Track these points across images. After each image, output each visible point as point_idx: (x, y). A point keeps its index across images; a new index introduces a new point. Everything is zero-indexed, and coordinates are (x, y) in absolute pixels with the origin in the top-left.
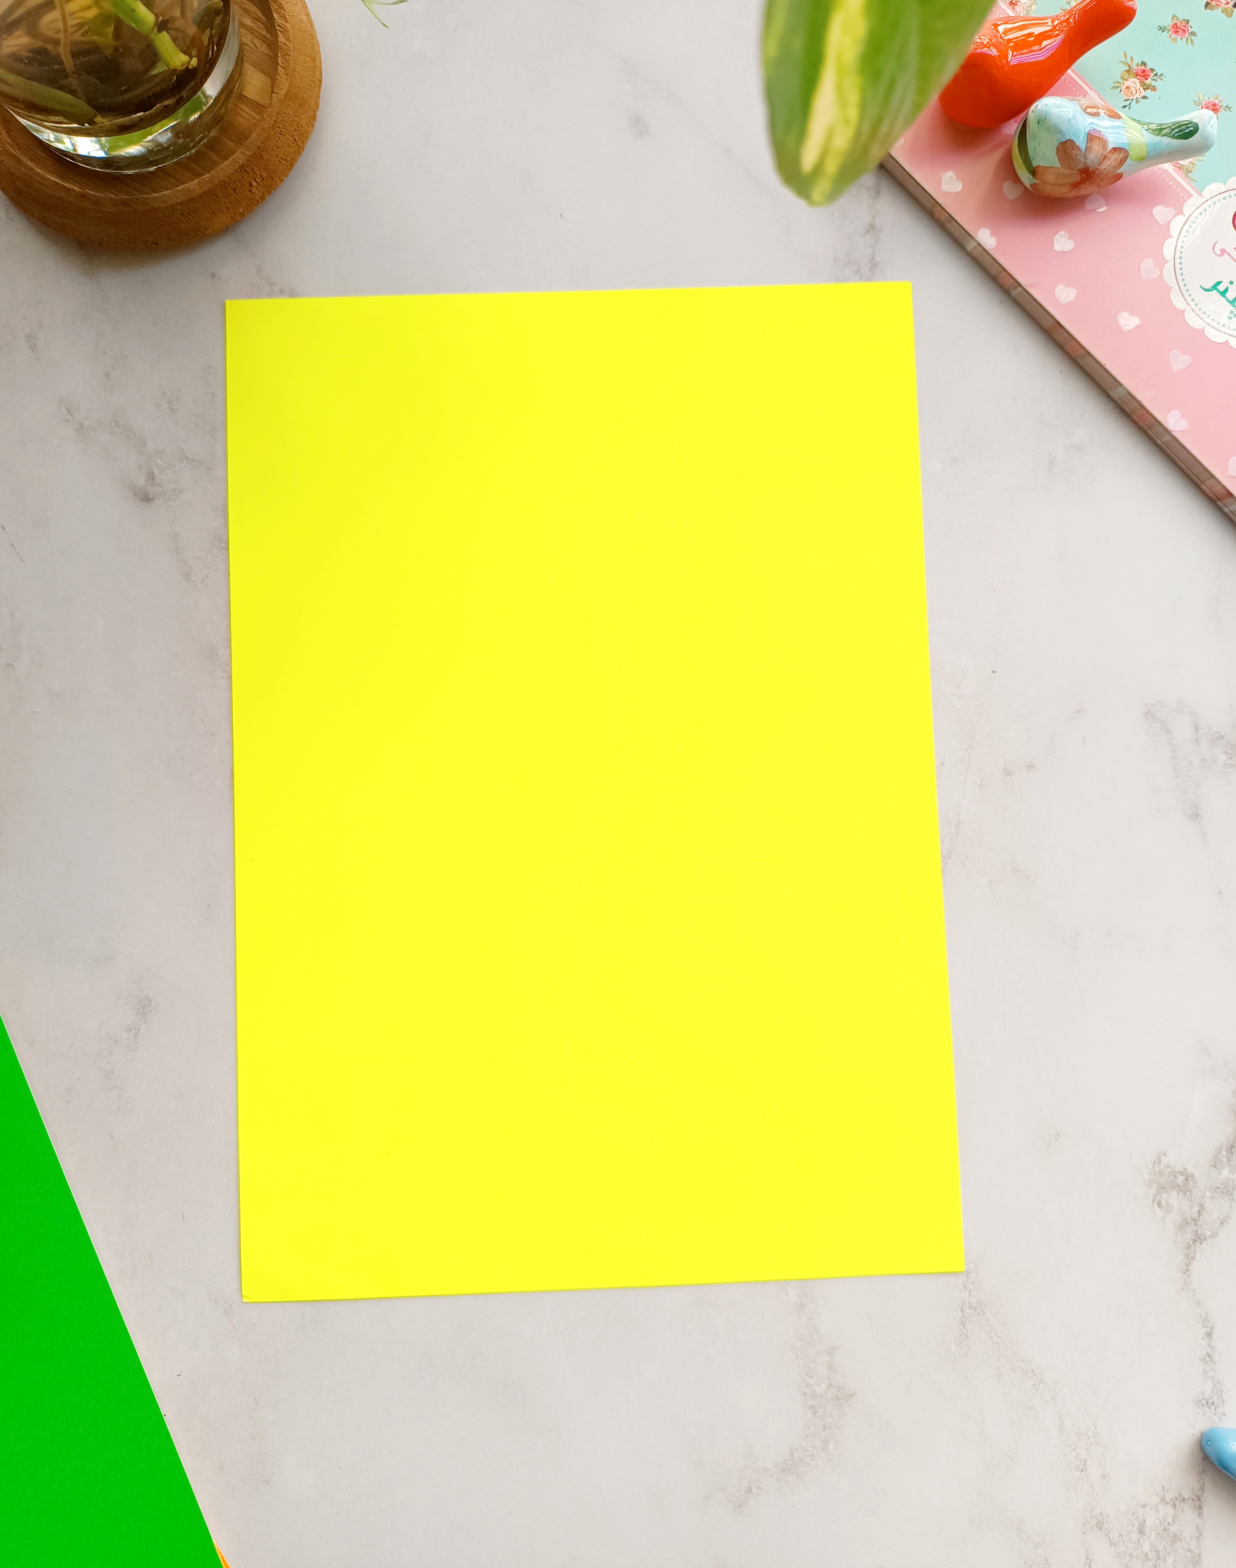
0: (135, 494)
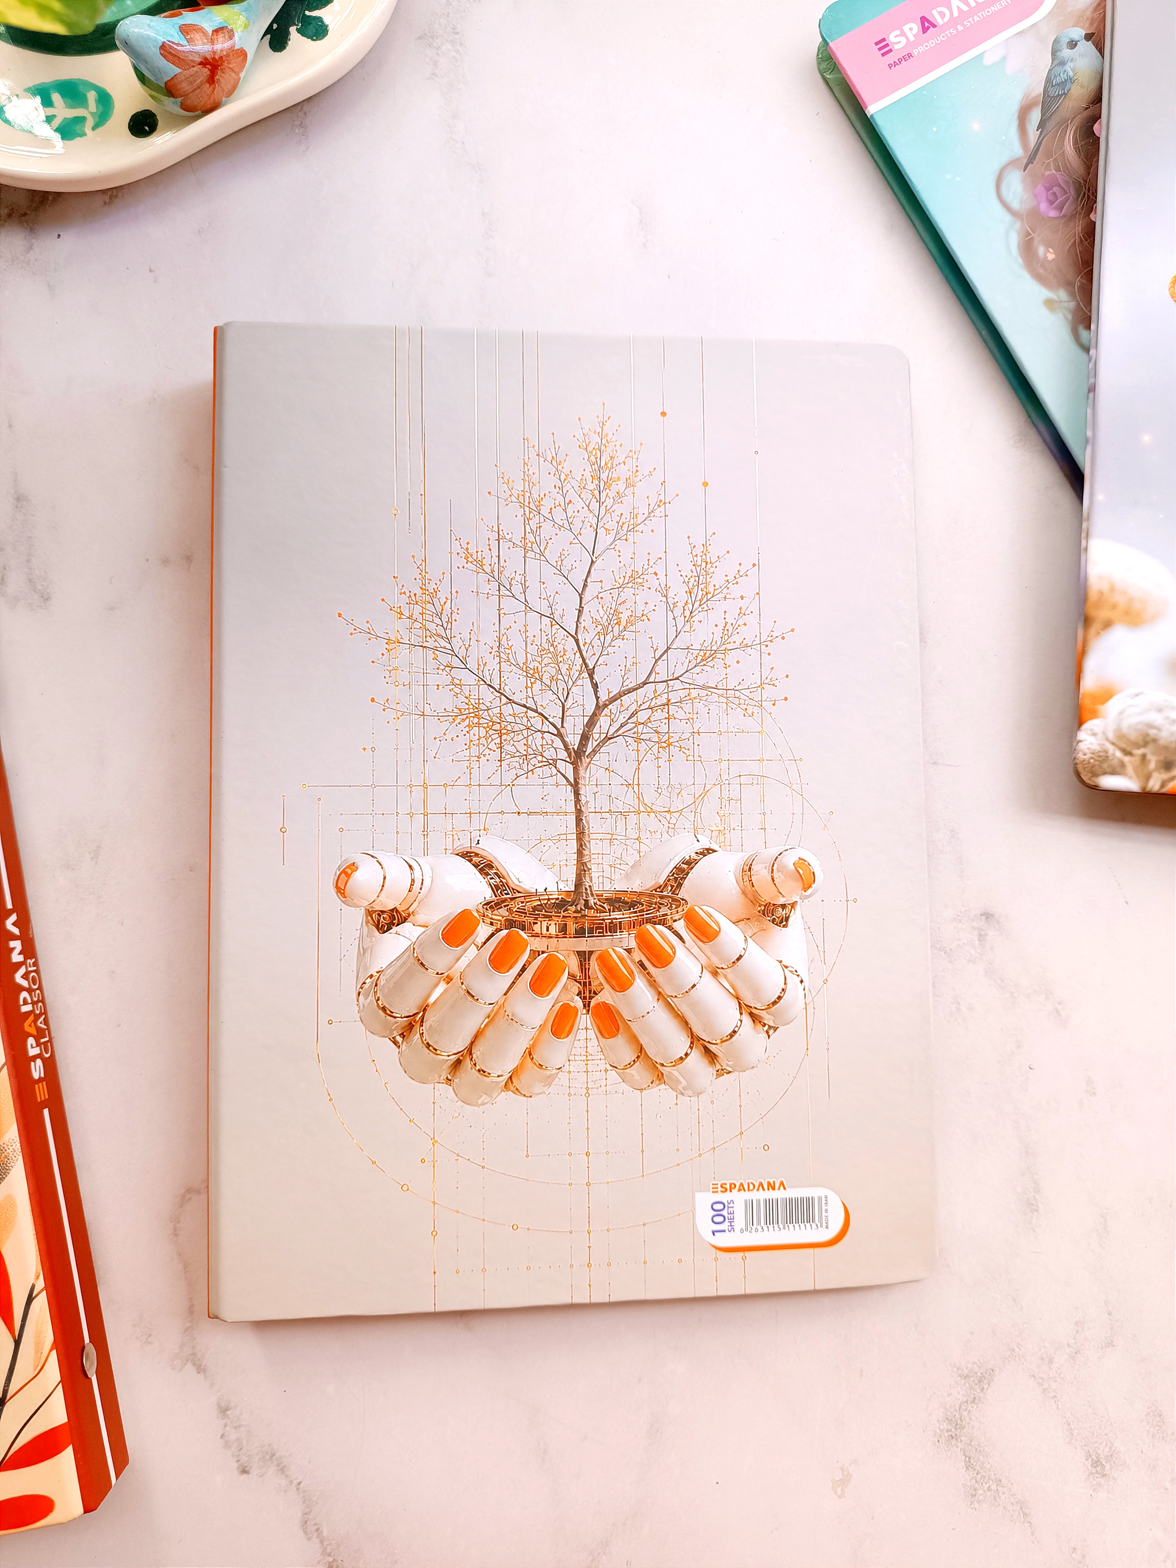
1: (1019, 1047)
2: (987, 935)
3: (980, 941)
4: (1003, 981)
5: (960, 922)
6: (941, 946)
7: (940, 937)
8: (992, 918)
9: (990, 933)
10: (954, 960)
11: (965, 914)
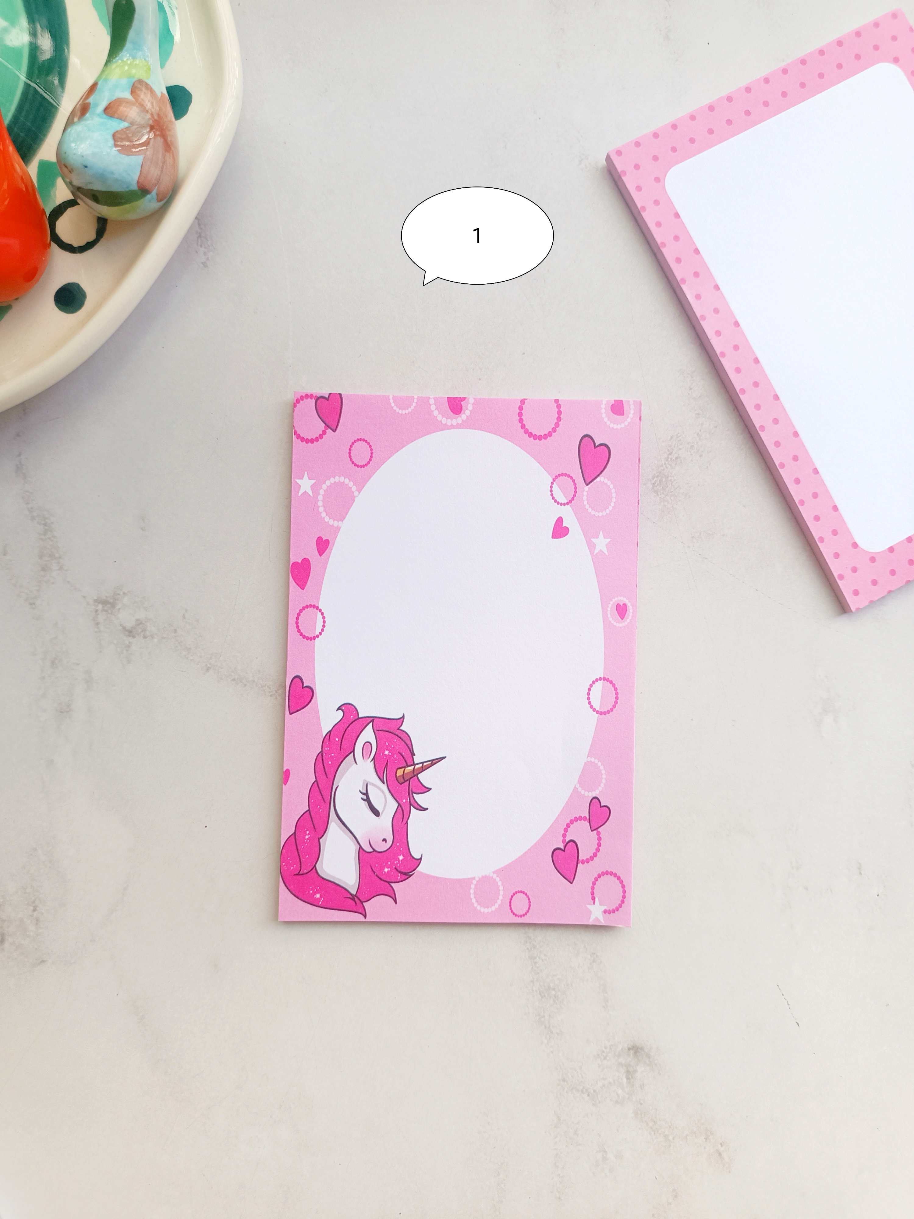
0: (649, 1056)
1: (676, 1196)
2: (635, 1071)
3: (628, 1078)
4: (655, 1122)
5: (605, 1058)
6: (584, 1088)
7: (582, 1077)
8: (643, 1052)
9: (640, 1069)
10: (600, 1102)
11: (611, 1049)
